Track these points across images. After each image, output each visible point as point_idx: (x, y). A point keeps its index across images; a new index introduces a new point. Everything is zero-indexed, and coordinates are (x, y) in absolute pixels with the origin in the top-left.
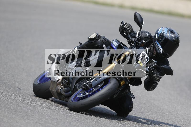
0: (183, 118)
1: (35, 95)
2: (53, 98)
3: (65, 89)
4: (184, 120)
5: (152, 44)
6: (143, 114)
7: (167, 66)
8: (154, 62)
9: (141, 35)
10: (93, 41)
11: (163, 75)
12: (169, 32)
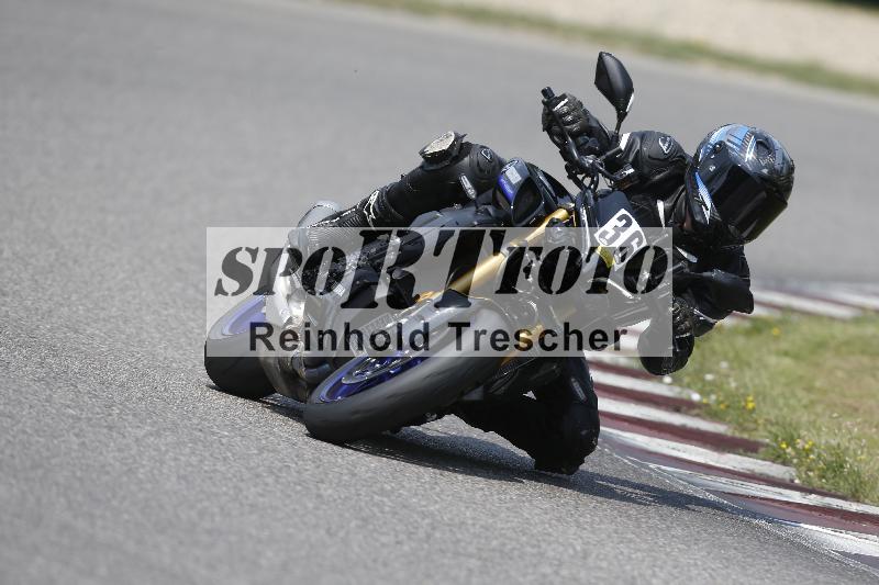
0: (297, 456)
4: (300, 463)
5: (681, 189)
6: (114, 434)
7: (743, 276)
8: (684, 258)
9: (638, 147)
10: (441, 165)
12: (752, 142)
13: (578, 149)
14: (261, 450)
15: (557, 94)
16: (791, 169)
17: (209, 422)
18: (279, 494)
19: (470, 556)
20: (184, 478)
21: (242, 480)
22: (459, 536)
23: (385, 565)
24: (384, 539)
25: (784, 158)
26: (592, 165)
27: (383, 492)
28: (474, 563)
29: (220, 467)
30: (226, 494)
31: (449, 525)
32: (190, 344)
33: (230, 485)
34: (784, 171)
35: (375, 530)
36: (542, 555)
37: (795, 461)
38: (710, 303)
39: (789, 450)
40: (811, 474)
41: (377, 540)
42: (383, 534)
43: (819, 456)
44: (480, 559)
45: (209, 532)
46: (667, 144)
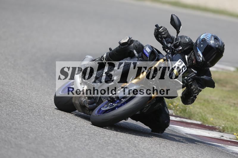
1: (56, 107)
2: (77, 111)
3: (89, 100)
5: (192, 52)
7: (209, 77)
8: (193, 72)
9: (180, 40)
10: (125, 46)
11: (203, 87)
12: (213, 38)
13: (166, 42)
14: (29, 106)
15: (160, 26)
16: (224, 46)
17: (14, 99)
18: (34, 119)
19: (86, 135)
20: (8, 114)
21: (24, 115)
22: (83, 129)
23: (63, 138)
24: (62, 131)
25: (222, 43)
26: (170, 46)
27: (62, 118)
28: (86, 137)
29: (18, 111)
30: (19, 118)
31: (80, 127)
32: (9, 78)
33: (20, 116)
34: (222, 46)
35: (60, 128)
36: (105, 134)
37: (173, 109)
38: (201, 84)
39: (172, 106)
40: (178, 112)
41: (60, 131)
42: (62, 129)
43: (180, 108)
44: (88, 136)
45: (15, 129)
46: (188, 39)
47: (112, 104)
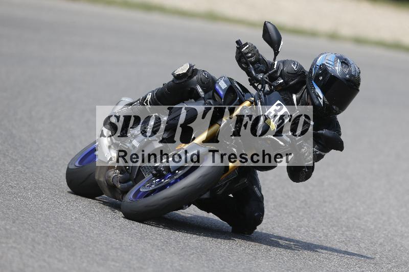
3: (121, 175)
7: (331, 132)
9: (281, 68)
10: (182, 79)
12: (339, 63)
13: (255, 71)
16: (359, 73)
25: (355, 68)
26: (262, 78)
34: (356, 75)
38: (322, 145)
46: (296, 66)
47: (159, 181)
